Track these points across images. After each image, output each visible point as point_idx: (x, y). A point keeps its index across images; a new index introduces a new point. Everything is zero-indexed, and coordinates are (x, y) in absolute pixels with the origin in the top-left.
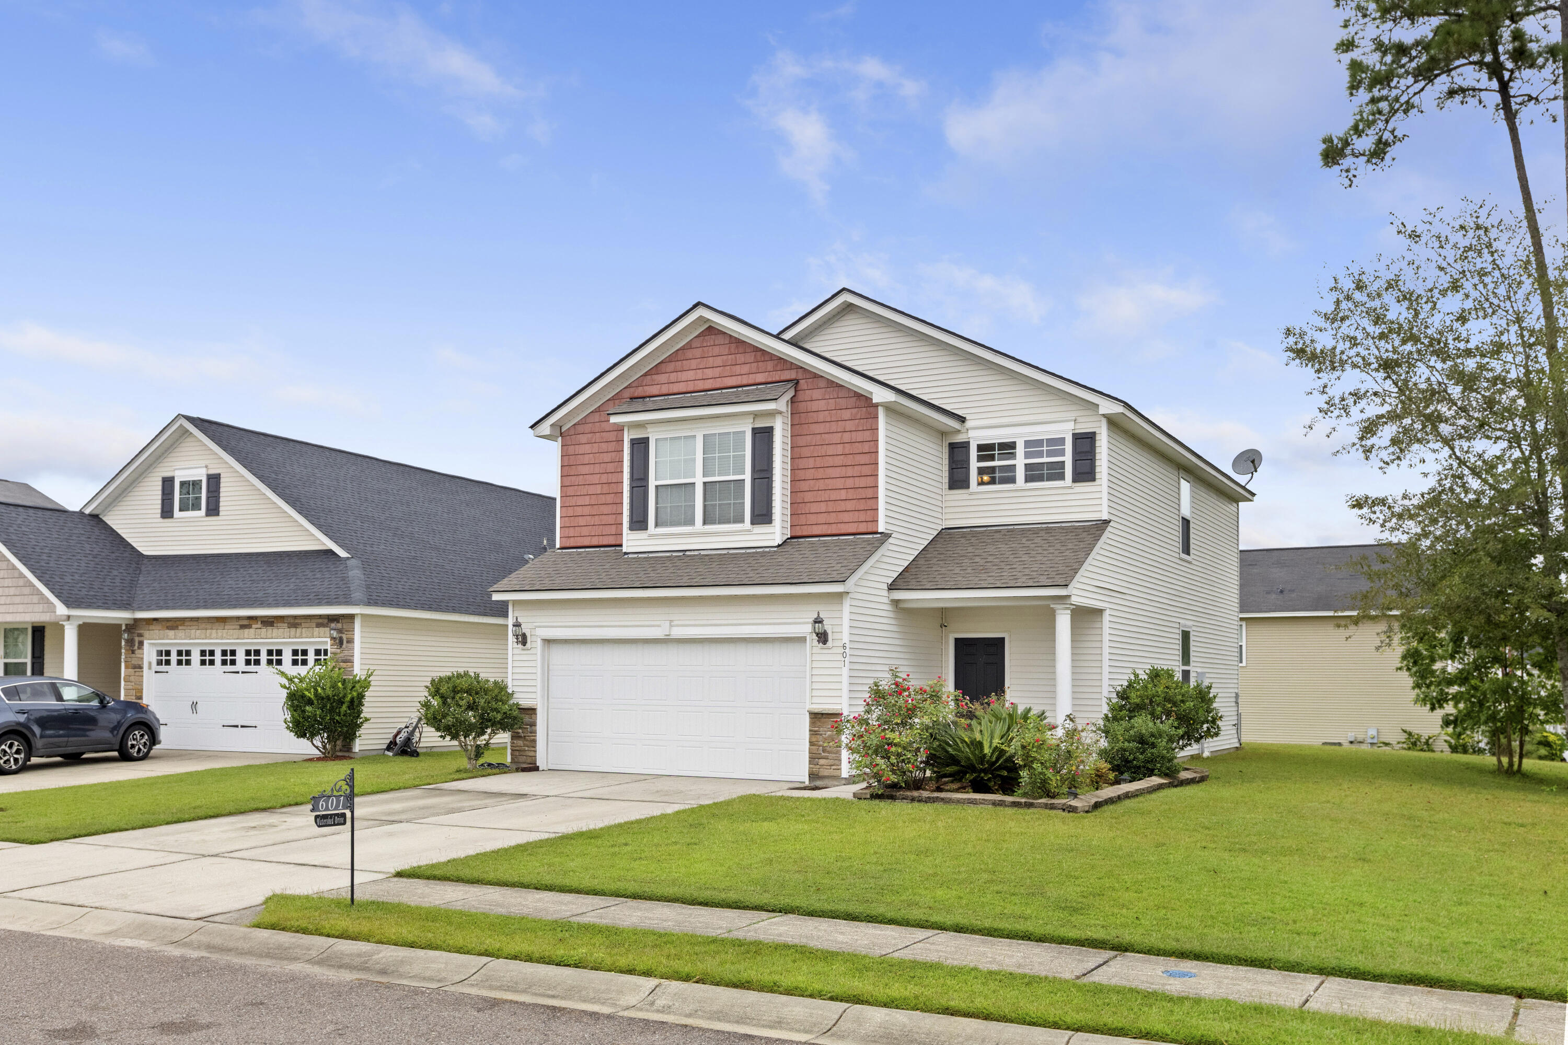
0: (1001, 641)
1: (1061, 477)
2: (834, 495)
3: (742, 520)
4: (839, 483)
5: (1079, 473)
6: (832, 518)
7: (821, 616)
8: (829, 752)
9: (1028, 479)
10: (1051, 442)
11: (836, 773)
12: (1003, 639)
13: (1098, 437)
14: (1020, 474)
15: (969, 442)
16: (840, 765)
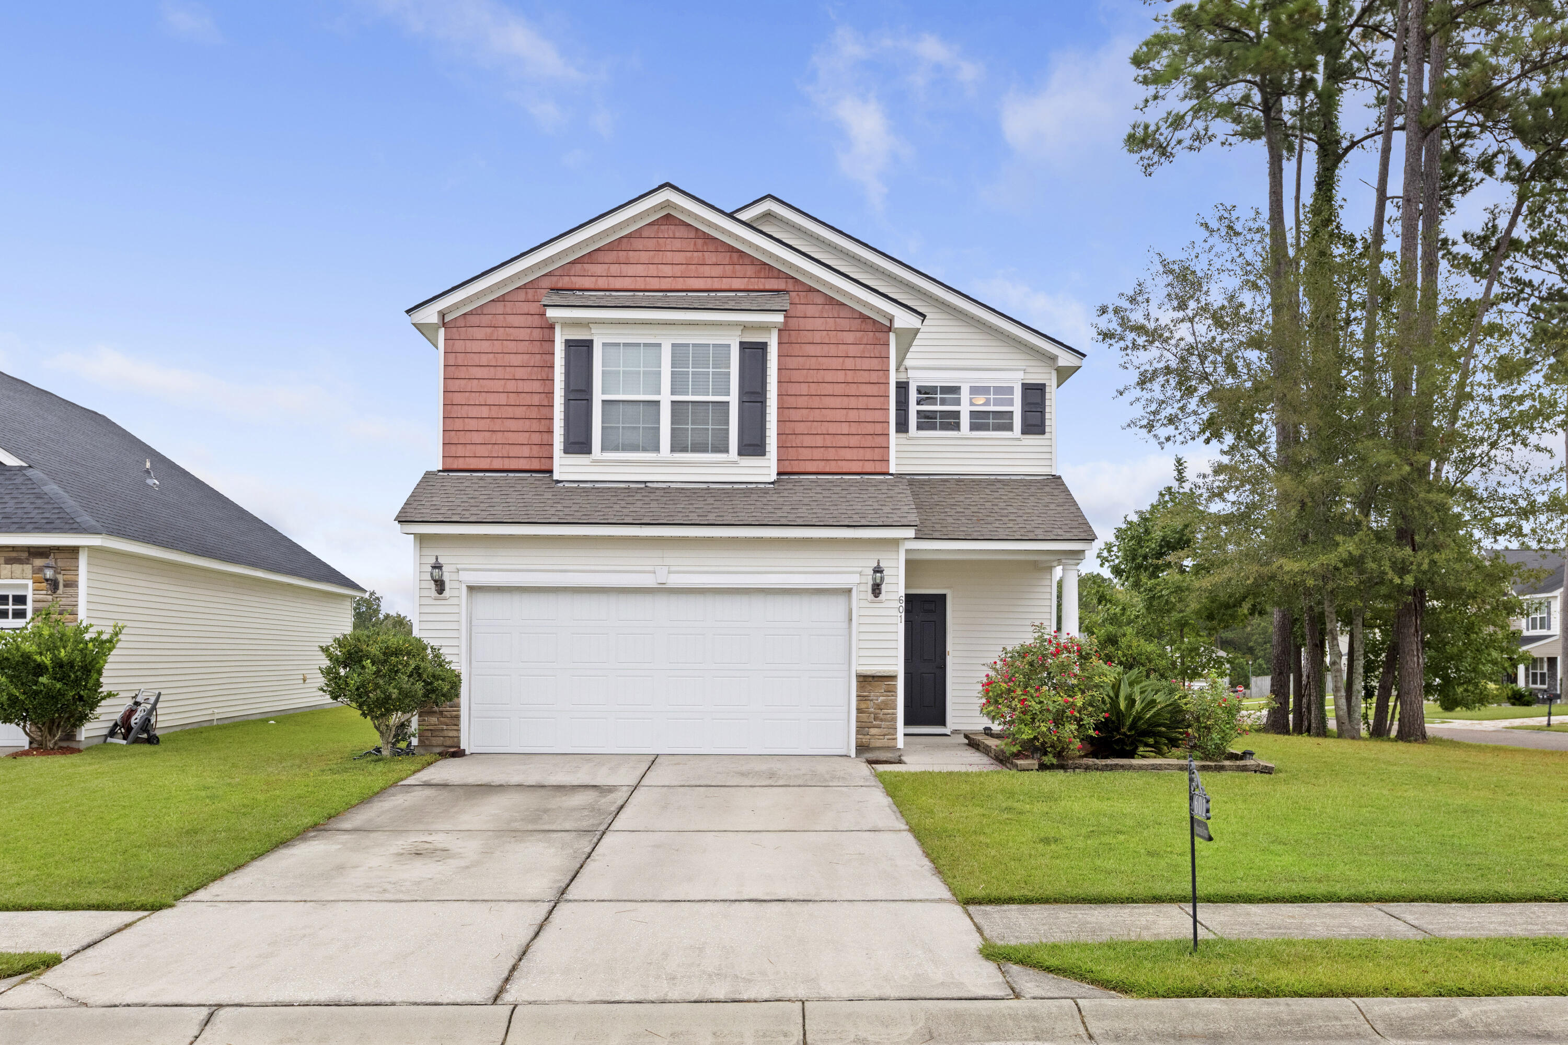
1: (1010, 428)
2: (833, 428)
3: (726, 451)
4: (840, 415)
5: (1028, 425)
6: (831, 454)
7: (881, 565)
8: (882, 720)
9: (974, 427)
10: (999, 390)
11: (891, 744)
12: (945, 596)
13: (1047, 390)
14: (965, 421)
15: (908, 383)
16: (895, 733)
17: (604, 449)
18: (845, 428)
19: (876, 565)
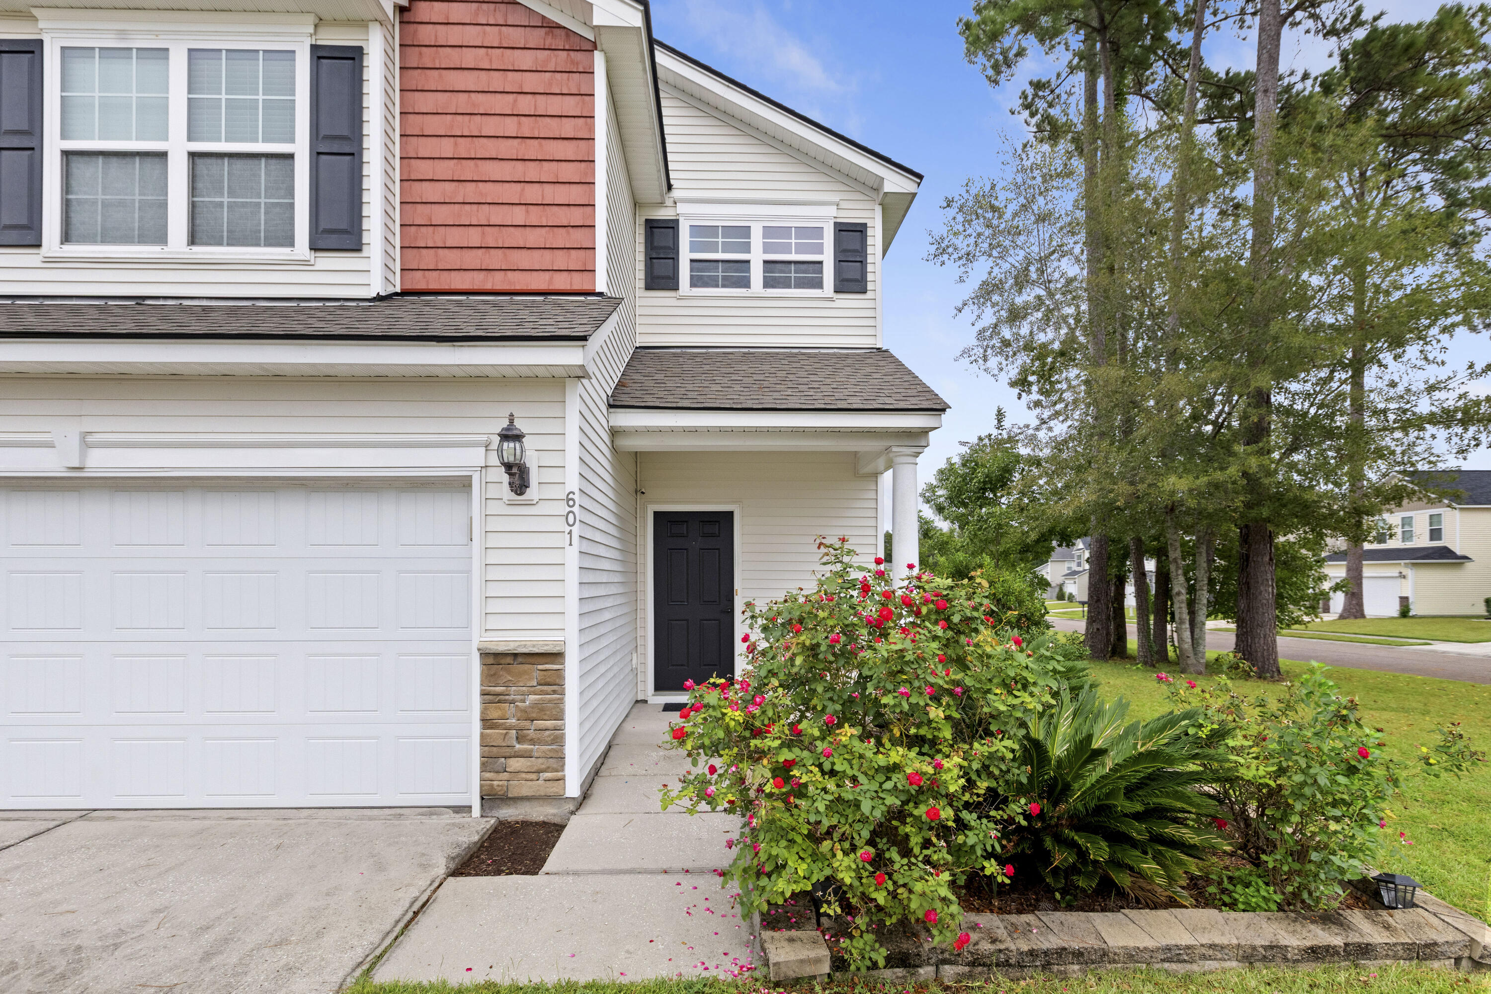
0: (727, 517)
1: (819, 284)
2: (498, 215)
3: (289, 241)
4: (510, 193)
5: (843, 280)
6: (495, 259)
7: (517, 423)
8: (532, 742)
9: (768, 283)
10: (802, 232)
11: (552, 789)
12: (730, 514)
13: (870, 232)
14: (757, 273)
15: (678, 221)
16: (562, 768)
17: (66, 238)
18: (518, 215)
19: (505, 423)
